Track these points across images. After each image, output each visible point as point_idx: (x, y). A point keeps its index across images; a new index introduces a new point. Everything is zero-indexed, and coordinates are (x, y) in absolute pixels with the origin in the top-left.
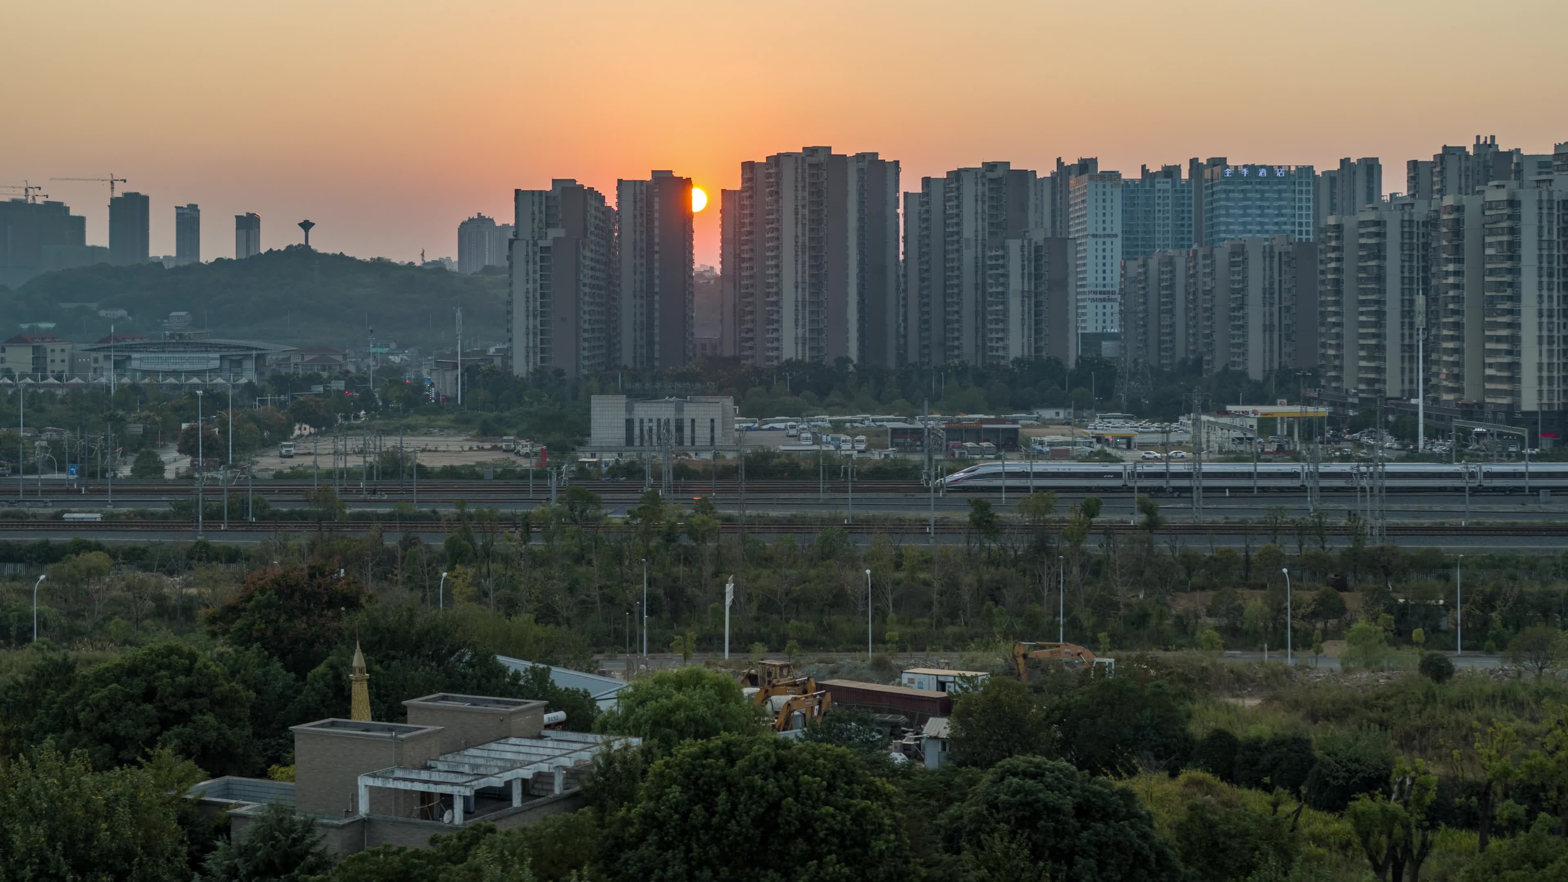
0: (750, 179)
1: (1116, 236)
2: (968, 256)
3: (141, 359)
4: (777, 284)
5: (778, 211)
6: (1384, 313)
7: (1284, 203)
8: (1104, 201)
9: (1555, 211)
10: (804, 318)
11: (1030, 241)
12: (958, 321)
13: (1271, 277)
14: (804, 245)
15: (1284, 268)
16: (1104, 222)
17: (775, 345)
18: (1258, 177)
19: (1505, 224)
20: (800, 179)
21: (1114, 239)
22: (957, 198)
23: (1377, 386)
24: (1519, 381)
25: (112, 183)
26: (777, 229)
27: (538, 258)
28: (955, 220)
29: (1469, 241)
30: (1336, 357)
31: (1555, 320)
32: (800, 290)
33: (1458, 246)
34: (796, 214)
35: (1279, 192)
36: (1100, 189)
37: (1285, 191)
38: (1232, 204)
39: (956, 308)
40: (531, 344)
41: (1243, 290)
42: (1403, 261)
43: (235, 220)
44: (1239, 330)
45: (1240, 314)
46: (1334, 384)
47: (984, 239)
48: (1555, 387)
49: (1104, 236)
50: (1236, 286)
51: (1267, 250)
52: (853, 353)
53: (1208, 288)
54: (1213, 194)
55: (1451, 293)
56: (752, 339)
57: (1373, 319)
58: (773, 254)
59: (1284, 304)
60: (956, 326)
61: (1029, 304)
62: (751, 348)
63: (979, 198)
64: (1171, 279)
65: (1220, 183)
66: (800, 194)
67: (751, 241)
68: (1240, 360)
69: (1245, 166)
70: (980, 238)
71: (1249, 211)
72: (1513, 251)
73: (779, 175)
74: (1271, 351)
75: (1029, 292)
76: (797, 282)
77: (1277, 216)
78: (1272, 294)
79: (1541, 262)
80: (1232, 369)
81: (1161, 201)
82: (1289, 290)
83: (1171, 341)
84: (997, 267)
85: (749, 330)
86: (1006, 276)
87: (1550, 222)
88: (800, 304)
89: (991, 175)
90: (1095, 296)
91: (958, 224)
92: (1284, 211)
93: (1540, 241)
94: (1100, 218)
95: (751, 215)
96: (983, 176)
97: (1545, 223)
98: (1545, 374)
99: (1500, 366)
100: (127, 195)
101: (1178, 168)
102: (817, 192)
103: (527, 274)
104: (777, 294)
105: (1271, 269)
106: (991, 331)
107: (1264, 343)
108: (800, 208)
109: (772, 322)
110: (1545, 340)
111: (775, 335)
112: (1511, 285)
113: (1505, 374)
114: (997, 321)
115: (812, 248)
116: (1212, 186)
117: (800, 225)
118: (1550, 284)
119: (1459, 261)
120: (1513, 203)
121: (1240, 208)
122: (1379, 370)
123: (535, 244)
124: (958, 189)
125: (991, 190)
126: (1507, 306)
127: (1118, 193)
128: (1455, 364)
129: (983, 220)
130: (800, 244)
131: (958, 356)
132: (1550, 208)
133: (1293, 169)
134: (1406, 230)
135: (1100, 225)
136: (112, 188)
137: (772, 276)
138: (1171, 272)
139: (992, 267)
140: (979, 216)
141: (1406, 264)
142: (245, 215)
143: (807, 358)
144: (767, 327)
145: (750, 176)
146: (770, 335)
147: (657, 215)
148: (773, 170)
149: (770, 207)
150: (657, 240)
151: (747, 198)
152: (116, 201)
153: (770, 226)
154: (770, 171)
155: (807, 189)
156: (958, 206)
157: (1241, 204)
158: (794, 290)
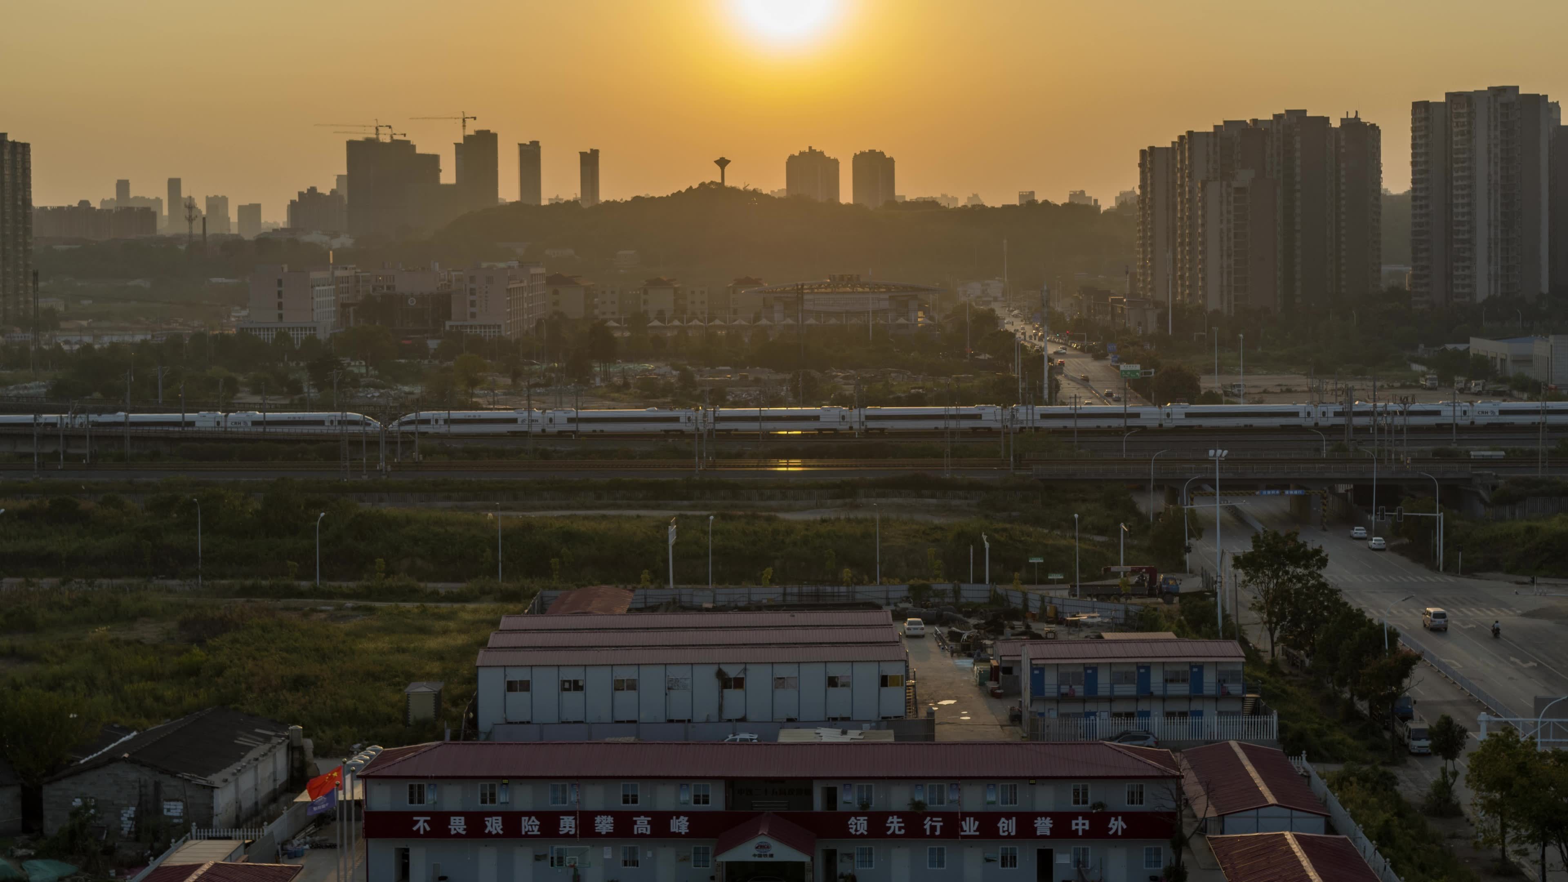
0: (1426, 119)
4: (1469, 222)
5: (1470, 150)
10: (1496, 255)
14: (1496, 183)
17: (1467, 282)
20: (1492, 119)
25: (464, 120)
26: (1470, 168)
27: (1231, 199)
32: (1492, 228)
34: (1489, 152)
40: (1225, 283)
43: (579, 156)
52: (1545, 288)
56: (1426, 276)
58: (1465, 192)
62: (1427, 285)
66: (1492, 134)
73: (1471, 114)
76: (1489, 220)
88: (1492, 242)
100: (479, 133)
102: (1508, 130)
103: (1221, 214)
104: (1470, 232)
108: (1492, 146)
109: (1464, 259)
111: (1467, 272)
115: (1503, 186)
117: (1492, 164)
123: (1229, 185)
130: (1492, 182)
136: (464, 126)
137: (1463, 214)
142: (589, 152)
143: (1499, 294)
144: (1455, 264)
145: (1423, 115)
146: (1460, 272)
147: (1298, 154)
148: (1465, 110)
149: (1459, 147)
150: (1298, 179)
151: (1421, 137)
152: (467, 138)
153: (1460, 165)
154: (1461, 111)
155: (1499, 128)
158: (1487, 228)
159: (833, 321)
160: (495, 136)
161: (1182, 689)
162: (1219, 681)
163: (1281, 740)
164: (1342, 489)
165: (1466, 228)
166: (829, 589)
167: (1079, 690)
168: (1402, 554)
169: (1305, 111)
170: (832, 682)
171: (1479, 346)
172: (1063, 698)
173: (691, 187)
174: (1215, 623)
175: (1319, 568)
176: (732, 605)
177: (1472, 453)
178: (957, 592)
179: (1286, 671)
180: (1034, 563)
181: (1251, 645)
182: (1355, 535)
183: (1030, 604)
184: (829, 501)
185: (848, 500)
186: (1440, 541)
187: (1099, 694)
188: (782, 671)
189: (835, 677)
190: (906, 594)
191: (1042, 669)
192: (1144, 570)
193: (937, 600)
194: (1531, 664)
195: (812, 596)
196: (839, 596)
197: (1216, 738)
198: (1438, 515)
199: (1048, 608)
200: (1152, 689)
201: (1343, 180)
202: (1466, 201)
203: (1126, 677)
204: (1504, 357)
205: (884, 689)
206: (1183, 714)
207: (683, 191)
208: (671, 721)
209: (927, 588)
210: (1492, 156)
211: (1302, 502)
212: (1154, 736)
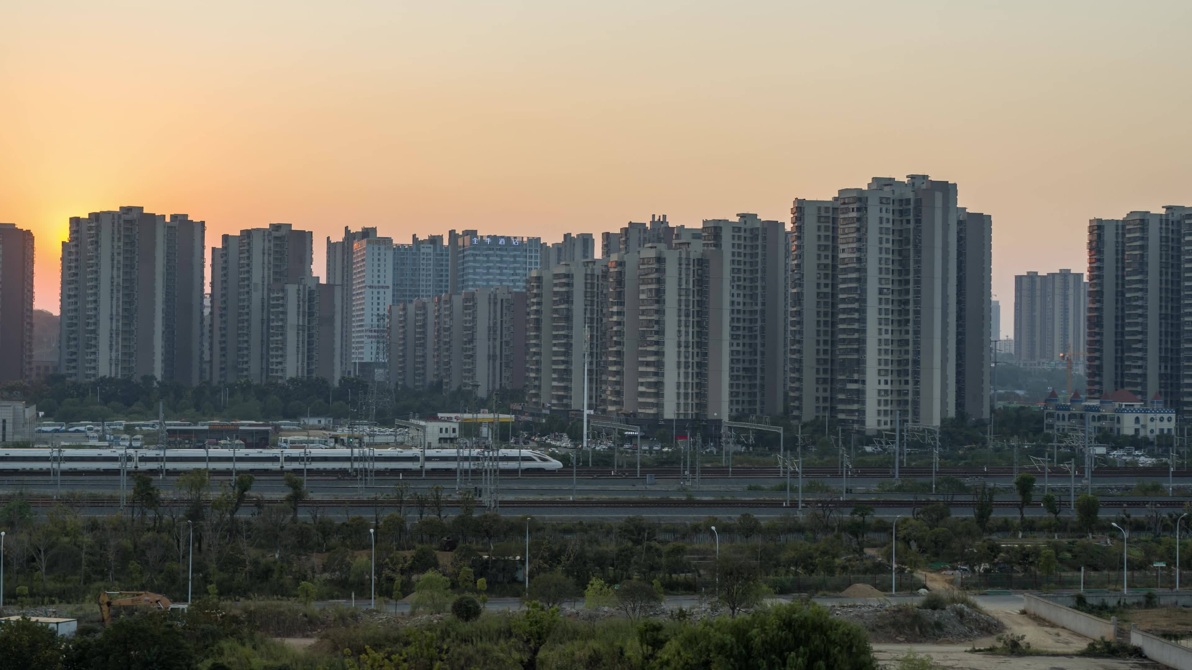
0: (77, 232)
1: (388, 287)
2: (256, 297)
4: (95, 316)
5: (97, 257)
6: (571, 345)
7: (518, 265)
8: (379, 260)
9: (691, 267)
10: (117, 343)
11: (304, 286)
12: (247, 349)
13: (495, 318)
14: (118, 284)
15: (504, 311)
16: (379, 276)
17: (93, 365)
18: (498, 245)
19: (653, 276)
20: (116, 232)
21: (386, 290)
22: (248, 251)
23: (565, 401)
24: (662, 396)
26: (96, 272)
28: (246, 269)
29: (628, 288)
30: (536, 379)
31: (690, 349)
33: (621, 292)
34: (113, 260)
35: (515, 256)
36: (376, 251)
37: (519, 256)
38: (478, 265)
39: (246, 338)
41: (472, 327)
42: (586, 305)
44: (469, 358)
45: (470, 346)
46: (534, 400)
47: (269, 284)
48: (690, 401)
49: (379, 287)
50: (468, 325)
51: (492, 297)
52: (158, 372)
53: (447, 326)
54: (464, 257)
55: (615, 329)
56: (75, 360)
57: (563, 350)
58: (92, 291)
59: (504, 339)
60: (245, 352)
61: (303, 336)
62: (74, 368)
63: (266, 252)
65: (470, 249)
66: (116, 244)
67: (76, 282)
68: (470, 382)
69: (488, 237)
70: (266, 283)
71: (491, 271)
72: (659, 296)
73: (98, 228)
74: (494, 375)
75: (303, 326)
76: (112, 315)
77: (513, 275)
78: (495, 331)
79: (680, 306)
80: (464, 388)
81: (425, 262)
82: (509, 329)
83: (423, 368)
84: (278, 306)
86: (284, 313)
87: (687, 275)
88: (114, 332)
89: (276, 234)
90: (370, 334)
91: (248, 272)
92: (518, 271)
93: (680, 289)
94: (376, 273)
95: (77, 260)
96: (270, 234)
97: (683, 276)
98: (682, 391)
99: (649, 385)
101: (441, 238)
102: (130, 242)
104: (95, 324)
105: (495, 312)
106: (272, 357)
107: (489, 369)
108: (115, 254)
109: (91, 346)
110: (683, 365)
111: (93, 357)
112: (657, 322)
113: (652, 391)
114: (277, 349)
115: (125, 288)
116: (463, 251)
117: (115, 269)
118: (687, 322)
119: (621, 304)
120: (660, 260)
121: (484, 268)
122: (566, 389)
124: (249, 244)
125: (276, 245)
126: (655, 338)
127: (390, 254)
128: (617, 383)
129: (269, 269)
130: (115, 284)
131: (246, 376)
132: (688, 264)
133: (525, 239)
134: (589, 281)
135: (376, 279)
137: (91, 309)
138: (424, 314)
139: (274, 306)
140: (266, 266)
141: (589, 307)
143: (119, 377)
144: (86, 351)
146: (90, 357)
148: (95, 225)
153: (92, 269)
154: (91, 225)
155: (122, 240)
156: (248, 258)
157: (485, 265)
158: (109, 321)
165: (94, 321)
202: (93, 298)
210: (115, 262)
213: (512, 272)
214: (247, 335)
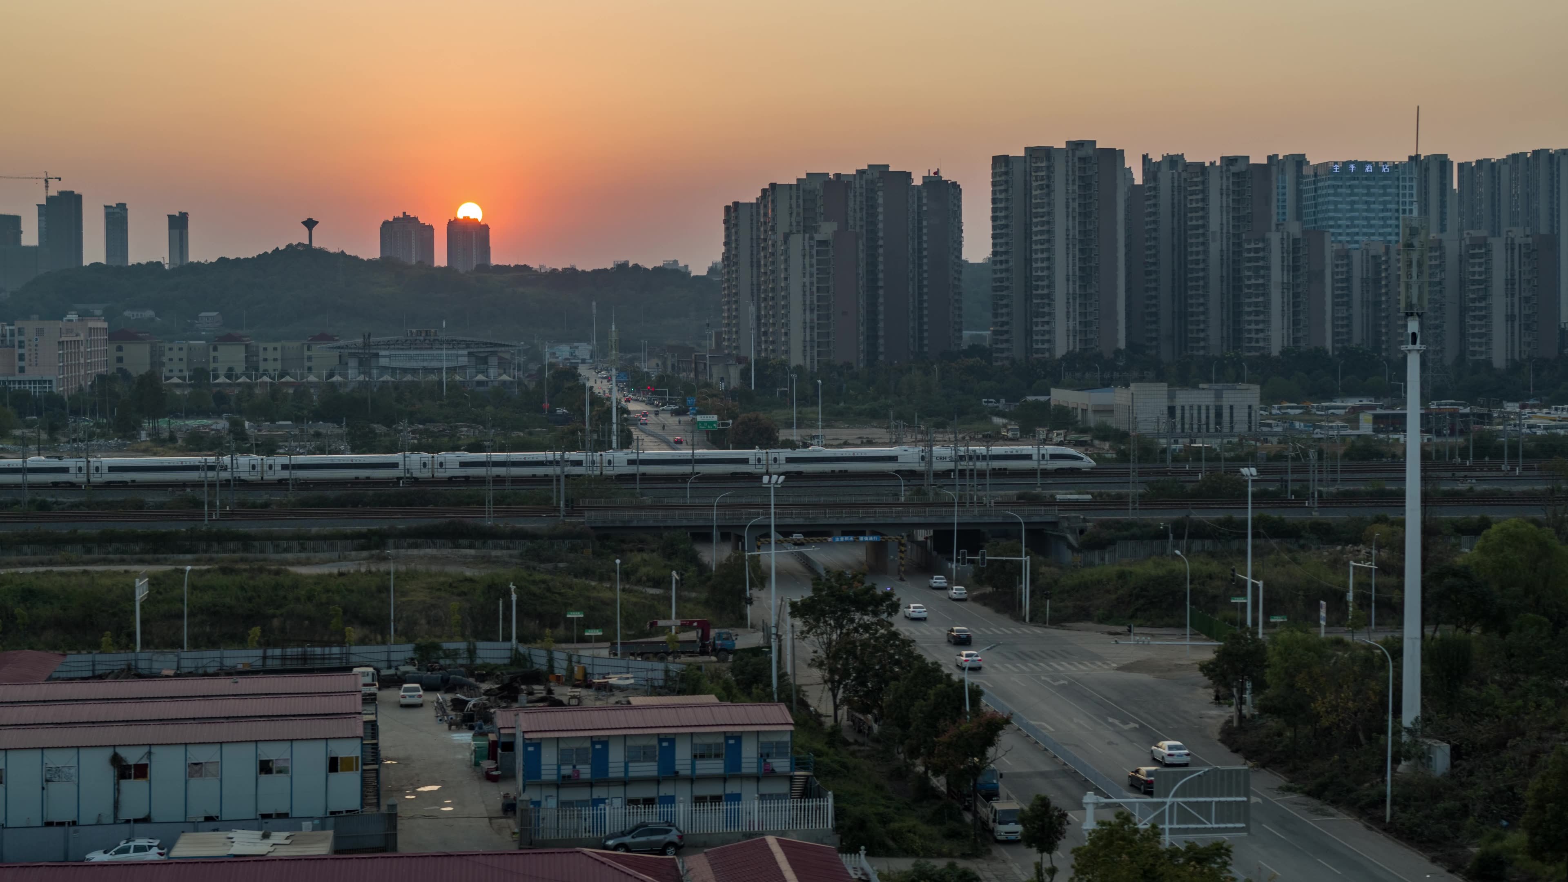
0: (1006, 173)
2: (1214, 248)
3: (390, 357)
4: (1048, 277)
5: (1049, 204)
7: (1388, 198)
10: (1074, 311)
11: (1288, 234)
12: (1203, 313)
13: (1513, 269)
14: (1074, 238)
15: (1523, 259)
17: (1046, 337)
18: (1364, 172)
20: (1070, 173)
25: (46, 181)
26: (1048, 223)
27: (814, 252)
28: (1201, 213)
32: (1071, 283)
34: (1068, 207)
35: (1384, 187)
37: (1390, 187)
38: (1340, 199)
39: (1202, 300)
40: (808, 338)
41: (1485, 281)
44: (1480, 320)
45: (1483, 304)
47: (1228, 232)
50: (1477, 277)
51: (1509, 242)
52: (1122, 345)
54: (1316, 190)
56: (1007, 332)
58: (1044, 247)
59: (1524, 295)
60: (1202, 318)
61: (1288, 296)
62: (1007, 341)
63: (1224, 192)
64: (1347, 272)
65: (1328, 179)
66: (1070, 188)
67: (1007, 235)
68: (1483, 349)
69: (1352, 162)
70: (1225, 231)
71: (1356, 206)
73: (1050, 168)
74: (1513, 341)
75: (1288, 283)
76: (1068, 275)
77: (1383, 211)
78: (1513, 284)
80: (1470, 358)
82: (1529, 281)
84: (1257, 259)
85: (1003, 324)
86: (1268, 268)
88: (1071, 297)
89: (1234, 169)
91: (1203, 218)
92: (1388, 206)
96: (1228, 170)
100: (62, 193)
102: (1086, 184)
103: (804, 267)
104: (1048, 287)
106: (1249, 322)
107: (1507, 333)
108: (1070, 201)
109: (1044, 315)
111: (1046, 328)
114: (1257, 313)
115: (1081, 241)
116: (1315, 182)
117: (1070, 218)
121: (1347, 203)
123: (811, 238)
124: (1203, 183)
125: (1234, 184)
129: (1228, 213)
130: (1070, 237)
131: (1203, 348)
133: (1397, 165)
136: (47, 187)
137: (1041, 269)
139: (1250, 260)
140: (1224, 209)
142: (177, 215)
143: (1078, 350)
144: (1035, 320)
145: (1003, 170)
146: (1040, 328)
147: (880, 209)
148: (1044, 164)
149: (1039, 201)
150: (881, 234)
151: (1001, 192)
152: (49, 199)
153: (1039, 219)
154: (1039, 164)
155: (1077, 183)
156: (1203, 200)
157: (1348, 199)
158: (1066, 282)
159: (409, 378)
160: (79, 197)
161: (715, 766)
162: (762, 756)
163: (837, 829)
164: (921, 535)
165: (1045, 283)
166: (318, 650)
167: (585, 772)
168: (985, 605)
169: (888, 166)
170: (265, 767)
171: (1060, 396)
172: (565, 782)
173: (277, 248)
174: (769, 684)
175: (890, 615)
176: (201, 671)
177: (1058, 497)
178: (472, 652)
179: (851, 740)
180: (573, 618)
181: (812, 709)
182: (935, 585)
183: (556, 665)
184: (353, 553)
185: (375, 552)
186: (1026, 588)
187: (611, 775)
188: (198, 754)
189: (269, 761)
190: (411, 655)
191: (538, 745)
192: (695, 624)
193: (448, 662)
194: (1133, 725)
195: (297, 659)
196: (330, 659)
197: (756, 829)
198: (1024, 558)
199: (576, 669)
200: (677, 768)
201: (925, 238)
202: (1045, 255)
203: (644, 753)
204: (1085, 408)
205: (333, 776)
206: (716, 799)
207: (270, 252)
208: (49, 824)
209: (436, 647)
210: (1070, 210)
211: (878, 550)
212: (678, 829)
213: (1381, 207)
214: (1203, 296)
